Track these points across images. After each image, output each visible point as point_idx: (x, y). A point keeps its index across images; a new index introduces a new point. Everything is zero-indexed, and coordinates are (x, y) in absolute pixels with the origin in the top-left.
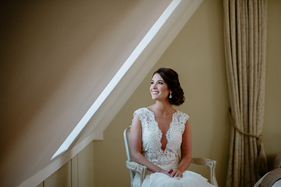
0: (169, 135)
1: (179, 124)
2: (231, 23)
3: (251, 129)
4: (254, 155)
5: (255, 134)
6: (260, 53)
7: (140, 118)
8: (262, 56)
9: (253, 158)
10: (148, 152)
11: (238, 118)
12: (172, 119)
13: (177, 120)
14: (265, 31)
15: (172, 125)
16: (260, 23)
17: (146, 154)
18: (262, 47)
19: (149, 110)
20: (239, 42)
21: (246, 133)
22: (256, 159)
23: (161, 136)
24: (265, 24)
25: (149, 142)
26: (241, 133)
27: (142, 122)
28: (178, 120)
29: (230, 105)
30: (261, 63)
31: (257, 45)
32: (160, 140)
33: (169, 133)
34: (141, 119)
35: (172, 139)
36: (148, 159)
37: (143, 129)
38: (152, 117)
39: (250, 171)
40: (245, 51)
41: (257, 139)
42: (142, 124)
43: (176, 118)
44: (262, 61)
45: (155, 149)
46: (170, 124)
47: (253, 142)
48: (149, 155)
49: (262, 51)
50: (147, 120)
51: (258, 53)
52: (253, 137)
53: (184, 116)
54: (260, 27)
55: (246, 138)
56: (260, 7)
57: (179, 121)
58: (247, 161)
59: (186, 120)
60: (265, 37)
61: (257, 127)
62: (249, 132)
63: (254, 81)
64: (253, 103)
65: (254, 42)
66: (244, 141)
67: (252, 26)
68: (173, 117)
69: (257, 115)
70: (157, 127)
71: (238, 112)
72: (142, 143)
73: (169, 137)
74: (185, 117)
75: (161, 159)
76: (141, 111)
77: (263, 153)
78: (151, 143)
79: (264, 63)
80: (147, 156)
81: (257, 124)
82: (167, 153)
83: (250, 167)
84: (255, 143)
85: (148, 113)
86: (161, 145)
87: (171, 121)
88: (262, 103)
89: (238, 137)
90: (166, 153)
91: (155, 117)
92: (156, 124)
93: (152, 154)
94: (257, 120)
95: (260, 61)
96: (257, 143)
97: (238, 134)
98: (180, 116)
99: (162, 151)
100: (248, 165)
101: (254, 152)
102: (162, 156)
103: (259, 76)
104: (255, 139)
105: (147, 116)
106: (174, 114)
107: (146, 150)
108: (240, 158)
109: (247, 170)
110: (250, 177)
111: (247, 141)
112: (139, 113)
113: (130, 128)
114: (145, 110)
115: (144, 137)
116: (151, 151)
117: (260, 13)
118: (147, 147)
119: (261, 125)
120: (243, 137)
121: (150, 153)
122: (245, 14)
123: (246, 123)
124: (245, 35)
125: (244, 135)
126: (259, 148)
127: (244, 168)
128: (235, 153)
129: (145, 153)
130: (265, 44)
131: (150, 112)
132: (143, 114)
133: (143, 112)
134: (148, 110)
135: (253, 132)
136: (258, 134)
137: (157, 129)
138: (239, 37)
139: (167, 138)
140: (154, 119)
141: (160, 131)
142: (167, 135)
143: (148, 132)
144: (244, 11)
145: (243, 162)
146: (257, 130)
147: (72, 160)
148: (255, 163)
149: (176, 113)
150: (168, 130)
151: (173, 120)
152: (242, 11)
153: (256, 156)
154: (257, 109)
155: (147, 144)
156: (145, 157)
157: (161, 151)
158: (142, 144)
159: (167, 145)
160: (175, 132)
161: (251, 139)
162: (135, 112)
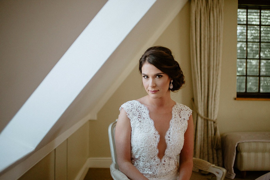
0: (169, 137)
1: (181, 121)
2: (197, 34)
3: (210, 115)
4: (212, 134)
5: (212, 119)
6: (218, 57)
7: (129, 114)
8: (219, 60)
9: (211, 137)
10: (140, 161)
11: (200, 106)
12: (171, 114)
13: (178, 116)
14: (222, 41)
15: (172, 122)
16: (218, 34)
17: (137, 162)
18: (219, 53)
19: (142, 103)
20: (203, 48)
21: (206, 118)
22: (213, 138)
23: (158, 140)
24: (222, 36)
25: (141, 148)
26: (202, 118)
27: (131, 120)
28: (180, 115)
29: (193, 96)
30: (219, 65)
31: (215, 51)
32: (156, 145)
33: (170, 134)
34: (130, 116)
35: (172, 143)
36: (138, 169)
37: (132, 130)
38: (146, 114)
39: (208, 146)
40: (206, 55)
41: (214, 122)
42: (132, 123)
43: (176, 113)
44: (219, 63)
45: (149, 156)
46: (170, 122)
47: (211, 124)
48: (141, 164)
49: (219, 56)
50: (139, 118)
51: (217, 57)
52: (211, 121)
53: (186, 110)
54: (218, 38)
55: (206, 121)
56: (218, 23)
57: (181, 117)
58: (206, 139)
59: (188, 115)
60: (221, 45)
61: (214, 114)
62: (208, 116)
63: (213, 78)
64: (212, 95)
65: (214, 49)
66: (204, 124)
67: (212, 37)
68: (173, 112)
69: (215, 104)
70: (153, 127)
71: (200, 101)
72: (131, 148)
73: (169, 140)
74: (187, 112)
75: (156, 170)
76: (130, 105)
77: (218, 133)
78: (144, 150)
79: (220, 65)
80: (138, 165)
81: (214, 111)
82: (165, 161)
83: (208, 143)
84: (213, 126)
85: (139, 109)
86: (158, 151)
87: (171, 118)
88: (218, 95)
89: (200, 121)
90: (164, 163)
91: (150, 113)
92: (152, 122)
93: (144, 163)
94: (214, 108)
95: (217, 64)
96: (214, 126)
97: (199, 119)
98: (181, 109)
99: (159, 160)
100: (206, 142)
101: (211, 133)
102: (158, 166)
103: (217, 74)
104: (212, 123)
105: (138, 111)
106: (173, 108)
107: (137, 157)
108: (200, 137)
109: (206, 145)
110: (208, 151)
111: (206, 124)
112: (128, 108)
113: (116, 122)
114: (135, 104)
115: (134, 141)
116: (143, 159)
117: (218, 27)
118: (139, 153)
119: (217, 112)
120: (203, 120)
121: (142, 161)
122: (208, 27)
123: (206, 110)
124: (206, 43)
125: (204, 119)
126: (215, 130)
127: (203, 144)
128: (197, 133)
129: (135, 161)
130: (221, 51)
131: (142, 106)
132: (133, 110)
133: (133, 107)
134: (140, 104)
135: (211, 117)
136: (215, 119)
137: (153, 130)
138: (202, 45)
139: (167, 141)
140: (148, 116)
141: (157, 133)
142: (166, 138)
143: (140, 134)
144: (206, 25)
145: (202, 139)
146: (214, 116)
147: (56, 150)
148: (212, 141)
149: (175, 106)
150: (167, 130)
151: (173, 116)
152: (205, 25)
153: (213, 135)
154: (215, 100)
155: (138, 150)
156: (135, 165)
157: (157, 159)
158: (131, 150)
159: (166, 150)
160: (176, 133)
161: (210, 123)
162: (122, 106)
